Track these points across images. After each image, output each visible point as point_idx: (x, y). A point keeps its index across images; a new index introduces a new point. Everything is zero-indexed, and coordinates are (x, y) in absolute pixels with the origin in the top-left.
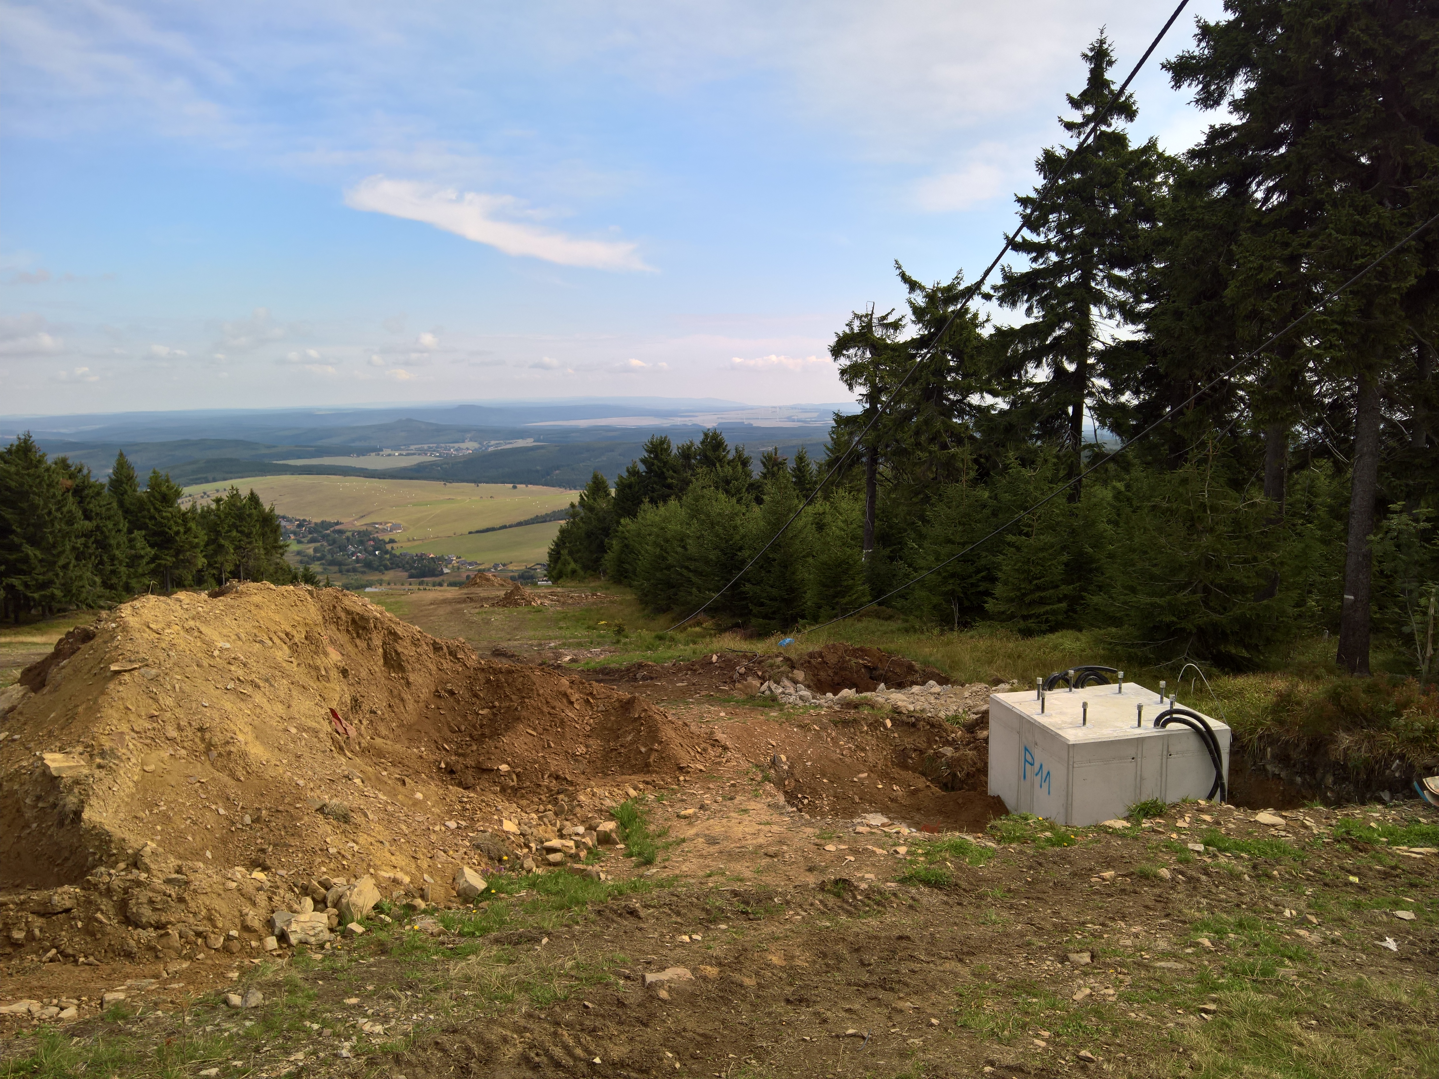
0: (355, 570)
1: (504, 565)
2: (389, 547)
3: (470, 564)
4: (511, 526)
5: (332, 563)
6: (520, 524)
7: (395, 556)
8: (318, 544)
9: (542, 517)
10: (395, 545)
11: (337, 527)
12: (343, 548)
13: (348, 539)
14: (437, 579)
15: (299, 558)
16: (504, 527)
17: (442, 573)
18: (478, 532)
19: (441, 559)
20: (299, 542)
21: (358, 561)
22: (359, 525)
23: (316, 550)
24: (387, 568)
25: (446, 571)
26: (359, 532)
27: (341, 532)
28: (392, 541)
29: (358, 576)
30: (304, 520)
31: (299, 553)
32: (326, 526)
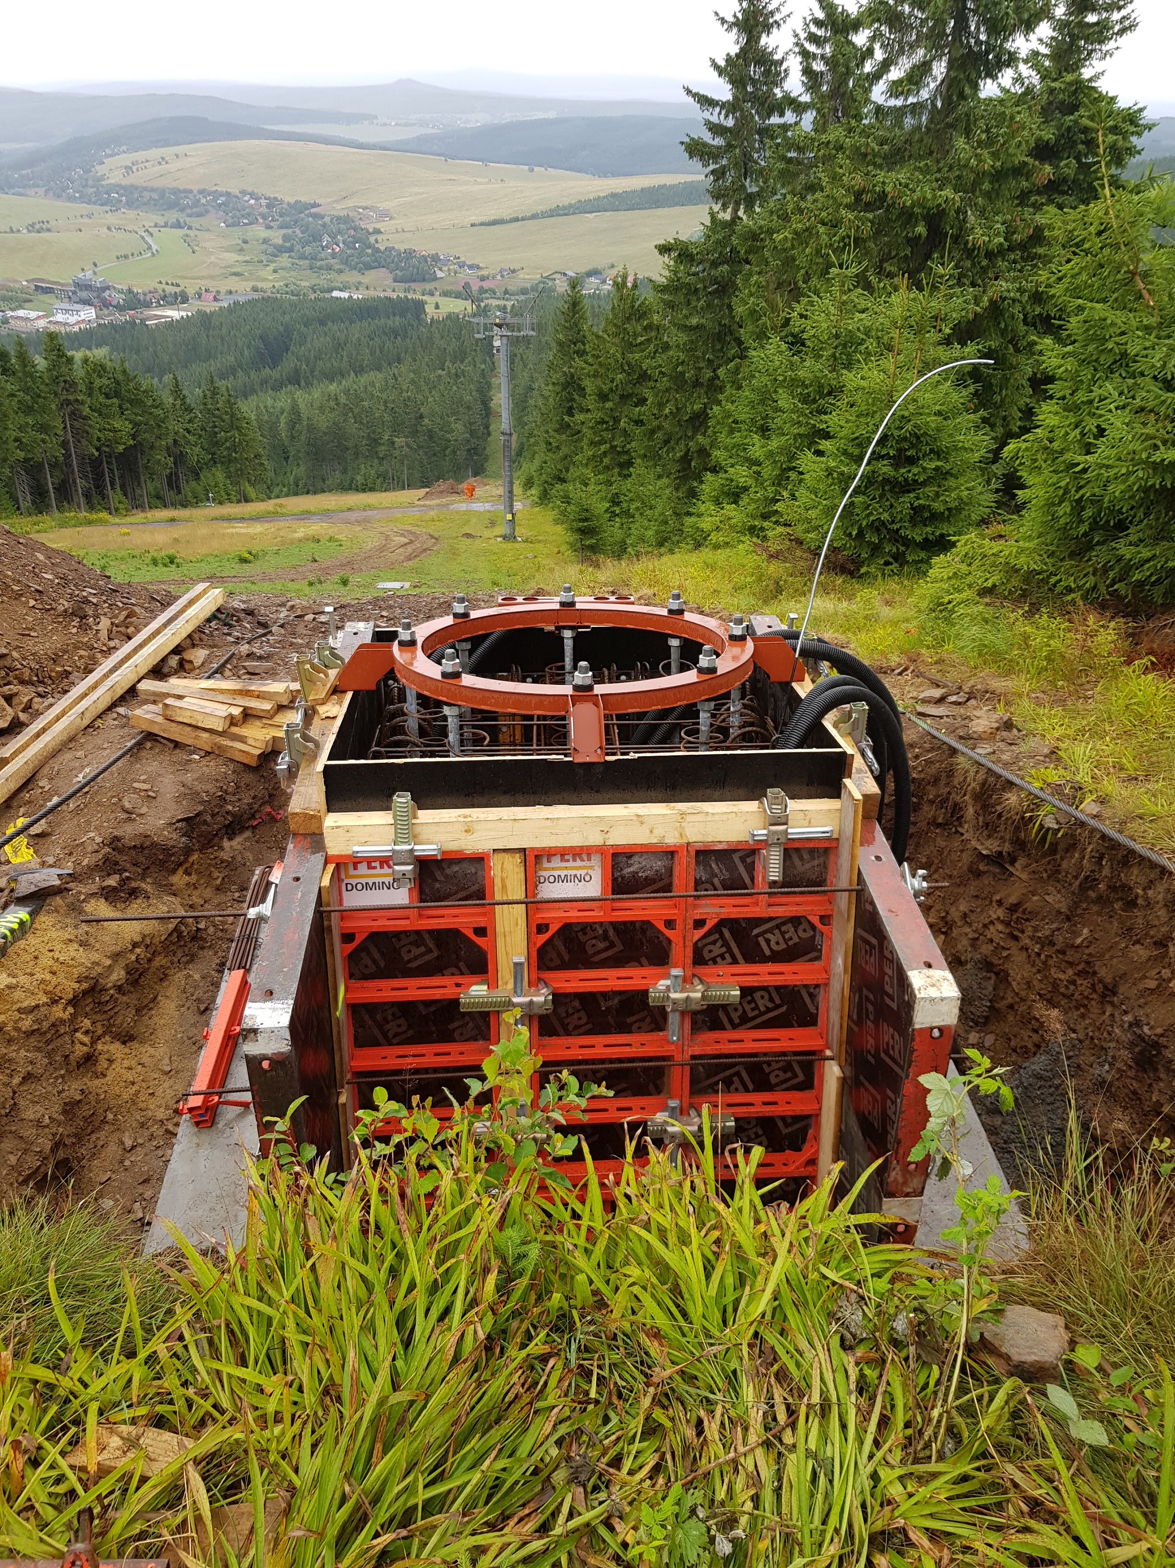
0: (329, 268)
1: (513, 271)
2: (372, 239)
3: (471, 267)
4: (523, 219)
5: (303, 257)
6: (534, 217)
7: (378, 250)
8: (290, 231)
9: (565, 208)
10: (380, 237)
11: (313, 210)
12: (317, 238)
13: (324, 225)
14: (428, 286)
15: (265, 246)
16: (517, 220)
17: (435, 279)
18: (482, 224)
19: (435, 258)
20: (269, 227)
21: (334, 255)
22: (340, 209)
23: (286, 238)
24: (369, 267)
25: (440, 274)
26: (339, 218)
27: (316, 216)
28: (377, 232)
29: (333, 275)
30: (276, 199)
31: (265, 241)
32: (301, 207)
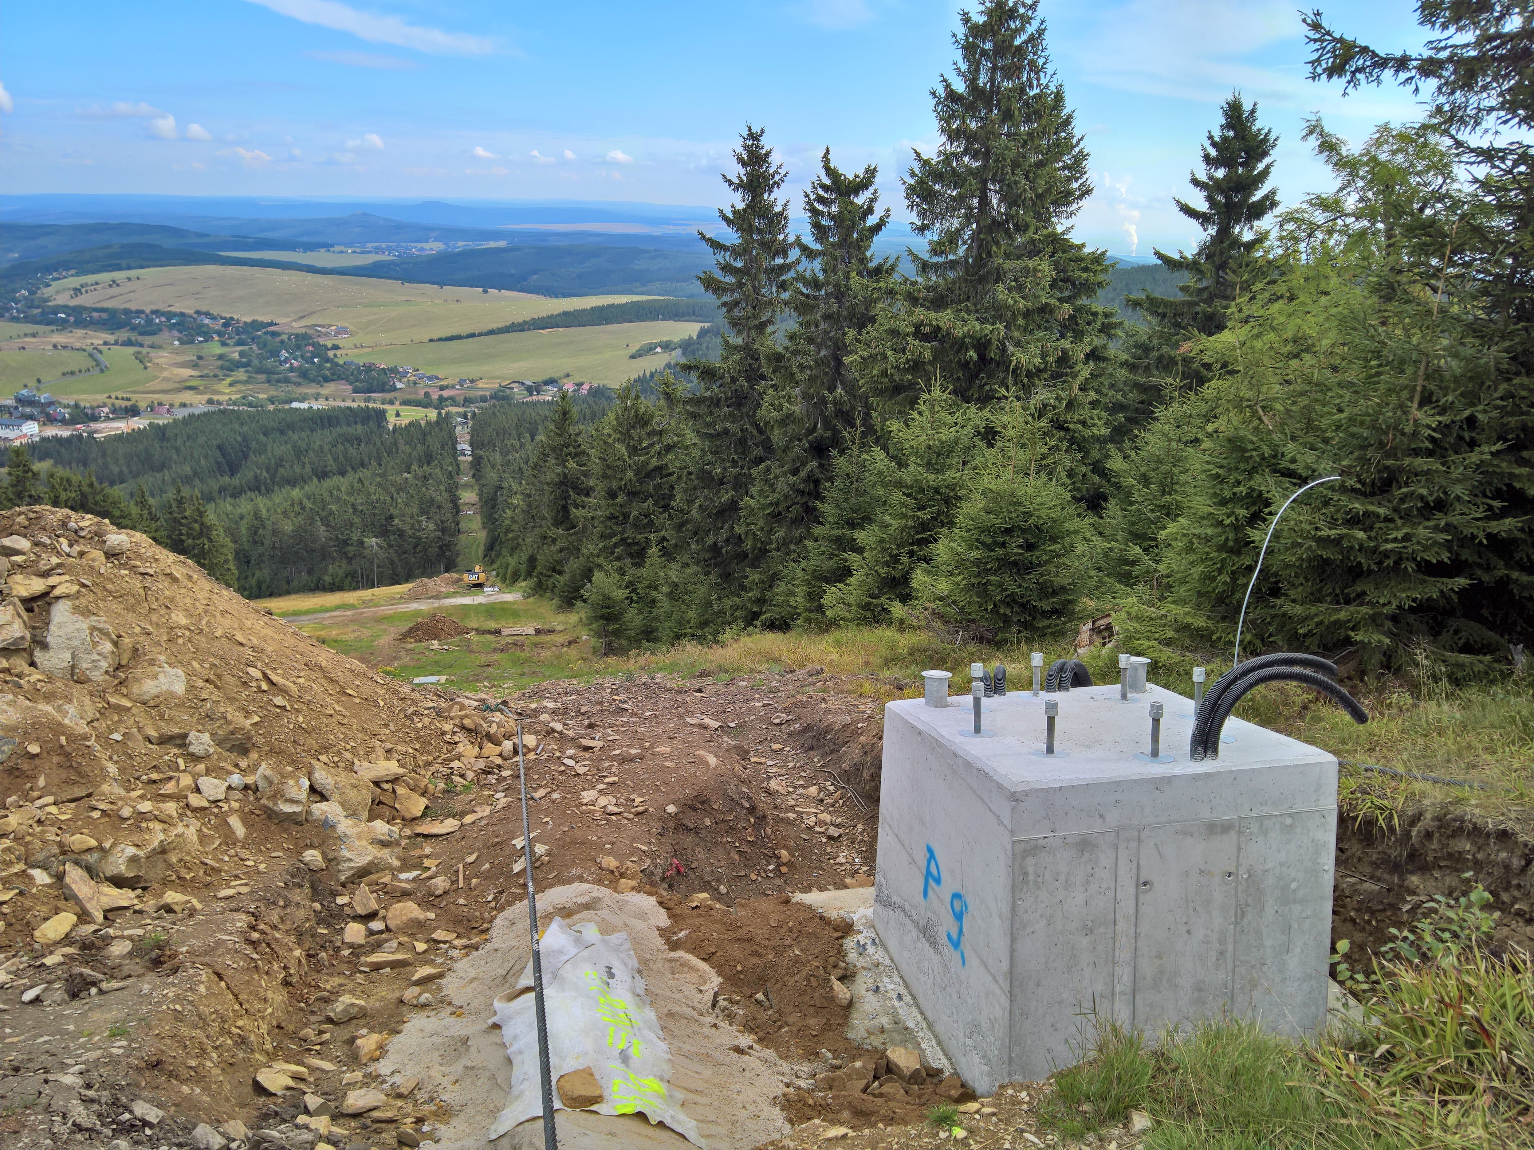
0: (287, 381)
1: (472, 381)
2: (331, 354)
3: (430, 378)
4: (480, 334)
5: (260, 371)
6: (491, 332)
7: (337, 364)
8: (246, 348)
9: (519, 324)
10: (338, 352)
11: (271, 329)
12: (275, 354)
13: (282, 342)
14: (388, 396)
15: (220, 363)
16: (473, 335)
17: (394, 389)
18: (440, 340)
19: (394, 370)
20: (224, 344)
21: (292, 369)
22: (298, 327)
23: (242, 354)
24: (327, 380)
25: (399, 385)
26: (297, 336)
27: (274, 334)
28: (336, 347)
29: (291, 387)
30: (232, 319)
31: (221, 357)
32: (257, 325)
